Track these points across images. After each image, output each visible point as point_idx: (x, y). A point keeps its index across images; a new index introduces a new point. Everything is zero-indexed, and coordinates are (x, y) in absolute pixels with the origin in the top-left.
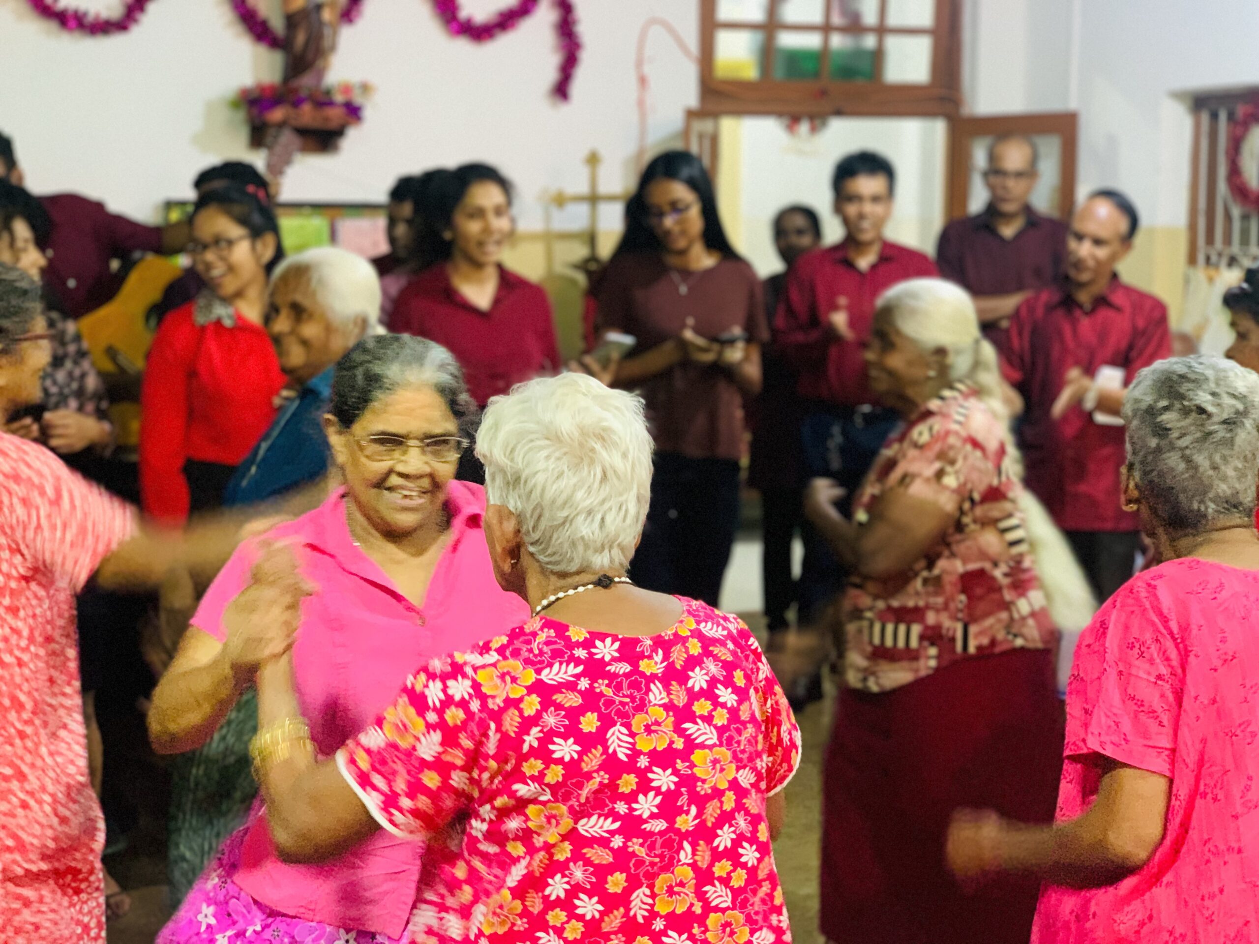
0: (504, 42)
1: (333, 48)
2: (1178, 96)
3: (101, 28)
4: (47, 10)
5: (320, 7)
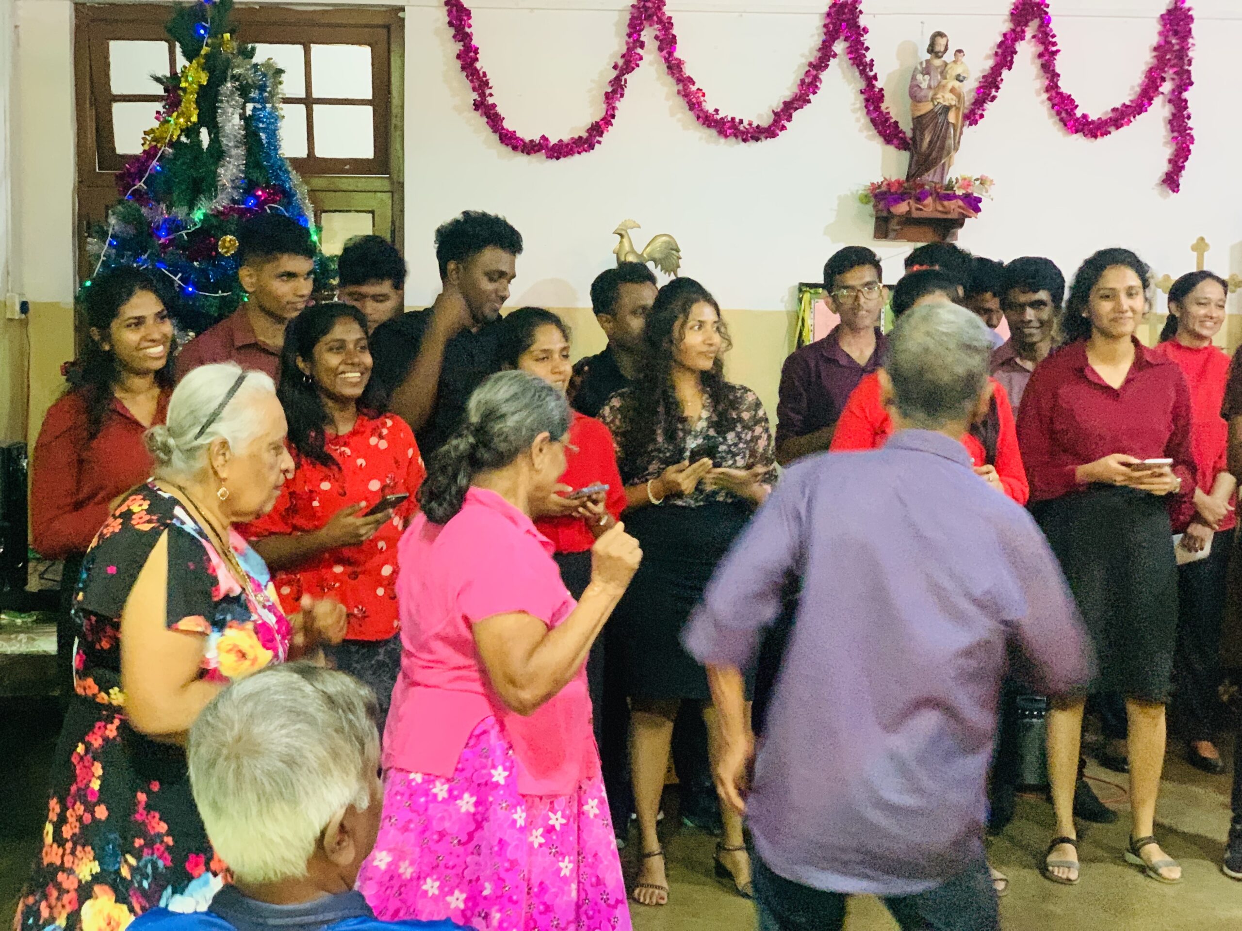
1: (955, 146)
3: (755, 134)
4: (709, 120)
5: (947, 109)
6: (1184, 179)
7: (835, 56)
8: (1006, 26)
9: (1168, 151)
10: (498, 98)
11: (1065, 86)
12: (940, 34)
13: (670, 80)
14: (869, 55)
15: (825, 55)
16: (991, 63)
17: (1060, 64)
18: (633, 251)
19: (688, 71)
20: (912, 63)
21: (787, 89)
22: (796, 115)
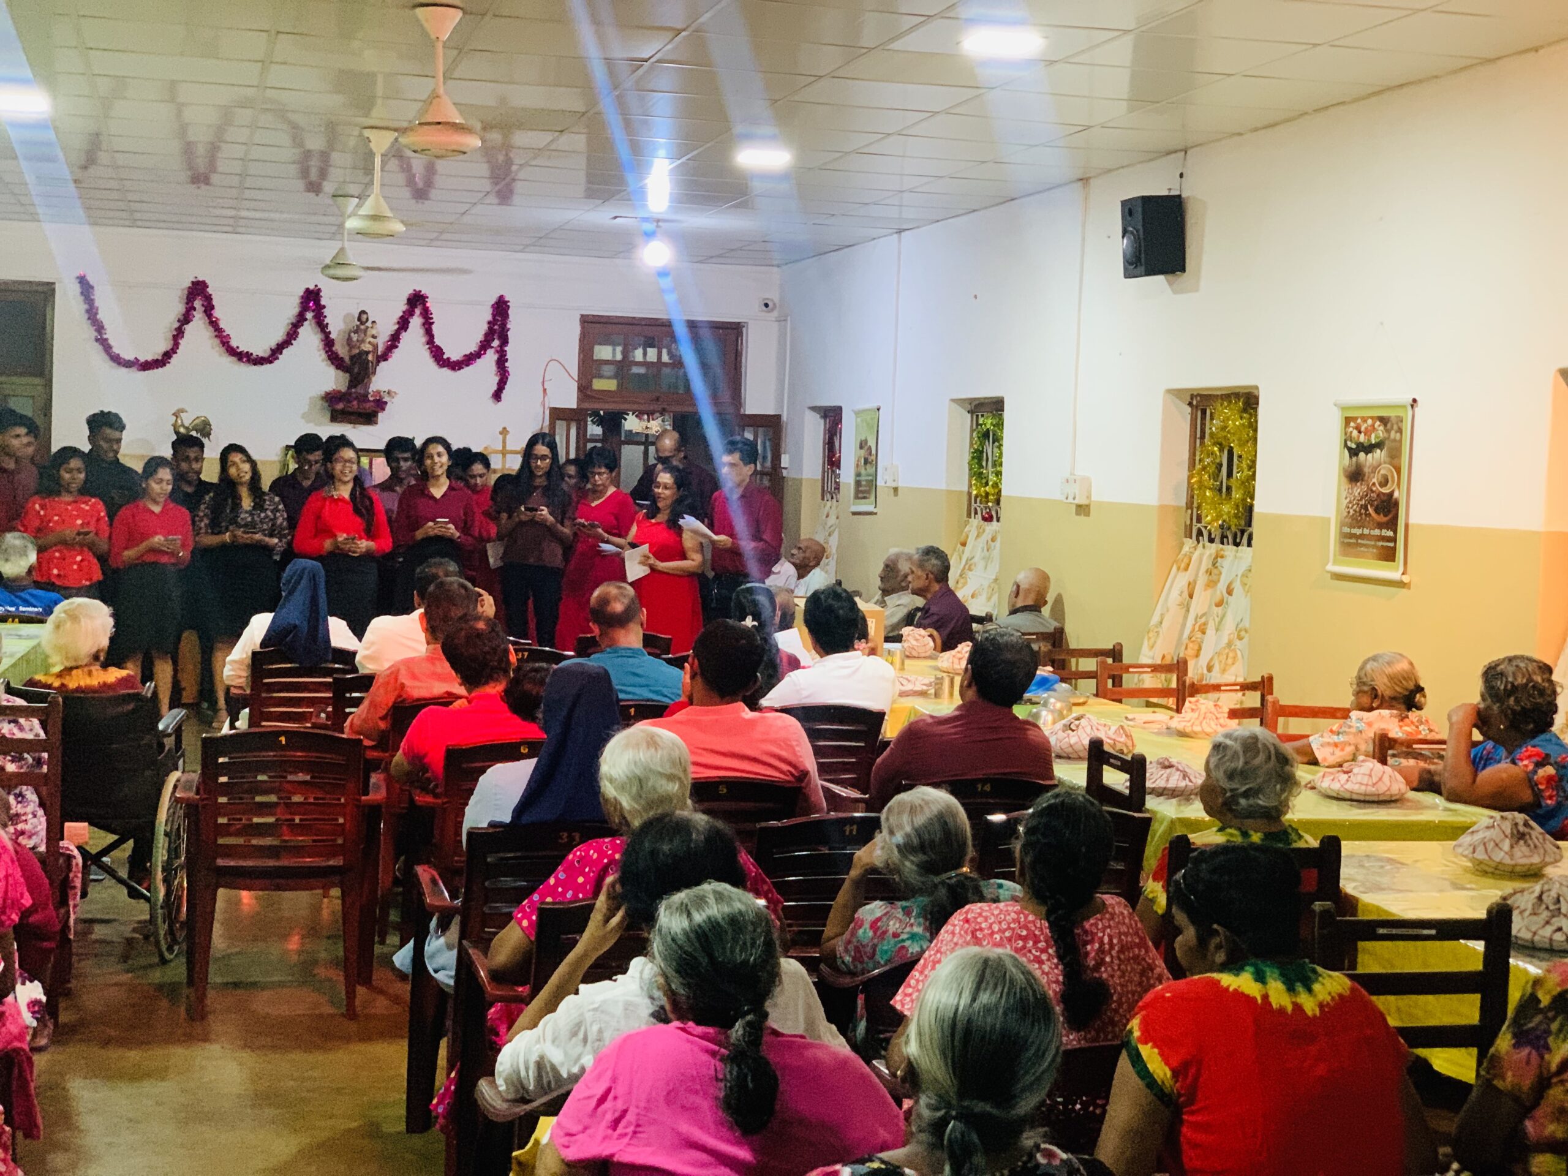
0: (466, 370)
1: (374, 373)
2: (814, 409)
3: (259, 361)
4: (233, 352)
5: (367, 353)
6: (503, 396)
7: (306, 320)
8: (405, 308)
9: (497, 379)
10: (110, 335)
11: (438, 341)
12: (363, 312)
13: (211, 329)
14: (326, 321)
15: (300, 319)
16: (397, 327)
17: (435, 329)
18: (183, 425)
19: (222, 325)
20: (350, 327)
21: (279, 336)
22: (285, 351)
